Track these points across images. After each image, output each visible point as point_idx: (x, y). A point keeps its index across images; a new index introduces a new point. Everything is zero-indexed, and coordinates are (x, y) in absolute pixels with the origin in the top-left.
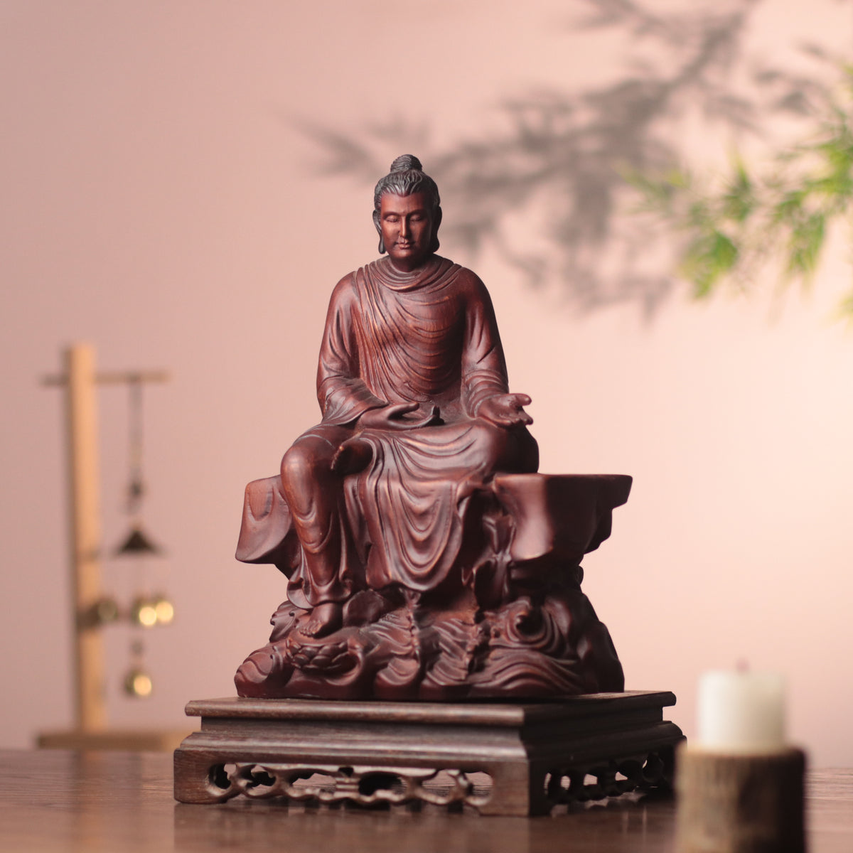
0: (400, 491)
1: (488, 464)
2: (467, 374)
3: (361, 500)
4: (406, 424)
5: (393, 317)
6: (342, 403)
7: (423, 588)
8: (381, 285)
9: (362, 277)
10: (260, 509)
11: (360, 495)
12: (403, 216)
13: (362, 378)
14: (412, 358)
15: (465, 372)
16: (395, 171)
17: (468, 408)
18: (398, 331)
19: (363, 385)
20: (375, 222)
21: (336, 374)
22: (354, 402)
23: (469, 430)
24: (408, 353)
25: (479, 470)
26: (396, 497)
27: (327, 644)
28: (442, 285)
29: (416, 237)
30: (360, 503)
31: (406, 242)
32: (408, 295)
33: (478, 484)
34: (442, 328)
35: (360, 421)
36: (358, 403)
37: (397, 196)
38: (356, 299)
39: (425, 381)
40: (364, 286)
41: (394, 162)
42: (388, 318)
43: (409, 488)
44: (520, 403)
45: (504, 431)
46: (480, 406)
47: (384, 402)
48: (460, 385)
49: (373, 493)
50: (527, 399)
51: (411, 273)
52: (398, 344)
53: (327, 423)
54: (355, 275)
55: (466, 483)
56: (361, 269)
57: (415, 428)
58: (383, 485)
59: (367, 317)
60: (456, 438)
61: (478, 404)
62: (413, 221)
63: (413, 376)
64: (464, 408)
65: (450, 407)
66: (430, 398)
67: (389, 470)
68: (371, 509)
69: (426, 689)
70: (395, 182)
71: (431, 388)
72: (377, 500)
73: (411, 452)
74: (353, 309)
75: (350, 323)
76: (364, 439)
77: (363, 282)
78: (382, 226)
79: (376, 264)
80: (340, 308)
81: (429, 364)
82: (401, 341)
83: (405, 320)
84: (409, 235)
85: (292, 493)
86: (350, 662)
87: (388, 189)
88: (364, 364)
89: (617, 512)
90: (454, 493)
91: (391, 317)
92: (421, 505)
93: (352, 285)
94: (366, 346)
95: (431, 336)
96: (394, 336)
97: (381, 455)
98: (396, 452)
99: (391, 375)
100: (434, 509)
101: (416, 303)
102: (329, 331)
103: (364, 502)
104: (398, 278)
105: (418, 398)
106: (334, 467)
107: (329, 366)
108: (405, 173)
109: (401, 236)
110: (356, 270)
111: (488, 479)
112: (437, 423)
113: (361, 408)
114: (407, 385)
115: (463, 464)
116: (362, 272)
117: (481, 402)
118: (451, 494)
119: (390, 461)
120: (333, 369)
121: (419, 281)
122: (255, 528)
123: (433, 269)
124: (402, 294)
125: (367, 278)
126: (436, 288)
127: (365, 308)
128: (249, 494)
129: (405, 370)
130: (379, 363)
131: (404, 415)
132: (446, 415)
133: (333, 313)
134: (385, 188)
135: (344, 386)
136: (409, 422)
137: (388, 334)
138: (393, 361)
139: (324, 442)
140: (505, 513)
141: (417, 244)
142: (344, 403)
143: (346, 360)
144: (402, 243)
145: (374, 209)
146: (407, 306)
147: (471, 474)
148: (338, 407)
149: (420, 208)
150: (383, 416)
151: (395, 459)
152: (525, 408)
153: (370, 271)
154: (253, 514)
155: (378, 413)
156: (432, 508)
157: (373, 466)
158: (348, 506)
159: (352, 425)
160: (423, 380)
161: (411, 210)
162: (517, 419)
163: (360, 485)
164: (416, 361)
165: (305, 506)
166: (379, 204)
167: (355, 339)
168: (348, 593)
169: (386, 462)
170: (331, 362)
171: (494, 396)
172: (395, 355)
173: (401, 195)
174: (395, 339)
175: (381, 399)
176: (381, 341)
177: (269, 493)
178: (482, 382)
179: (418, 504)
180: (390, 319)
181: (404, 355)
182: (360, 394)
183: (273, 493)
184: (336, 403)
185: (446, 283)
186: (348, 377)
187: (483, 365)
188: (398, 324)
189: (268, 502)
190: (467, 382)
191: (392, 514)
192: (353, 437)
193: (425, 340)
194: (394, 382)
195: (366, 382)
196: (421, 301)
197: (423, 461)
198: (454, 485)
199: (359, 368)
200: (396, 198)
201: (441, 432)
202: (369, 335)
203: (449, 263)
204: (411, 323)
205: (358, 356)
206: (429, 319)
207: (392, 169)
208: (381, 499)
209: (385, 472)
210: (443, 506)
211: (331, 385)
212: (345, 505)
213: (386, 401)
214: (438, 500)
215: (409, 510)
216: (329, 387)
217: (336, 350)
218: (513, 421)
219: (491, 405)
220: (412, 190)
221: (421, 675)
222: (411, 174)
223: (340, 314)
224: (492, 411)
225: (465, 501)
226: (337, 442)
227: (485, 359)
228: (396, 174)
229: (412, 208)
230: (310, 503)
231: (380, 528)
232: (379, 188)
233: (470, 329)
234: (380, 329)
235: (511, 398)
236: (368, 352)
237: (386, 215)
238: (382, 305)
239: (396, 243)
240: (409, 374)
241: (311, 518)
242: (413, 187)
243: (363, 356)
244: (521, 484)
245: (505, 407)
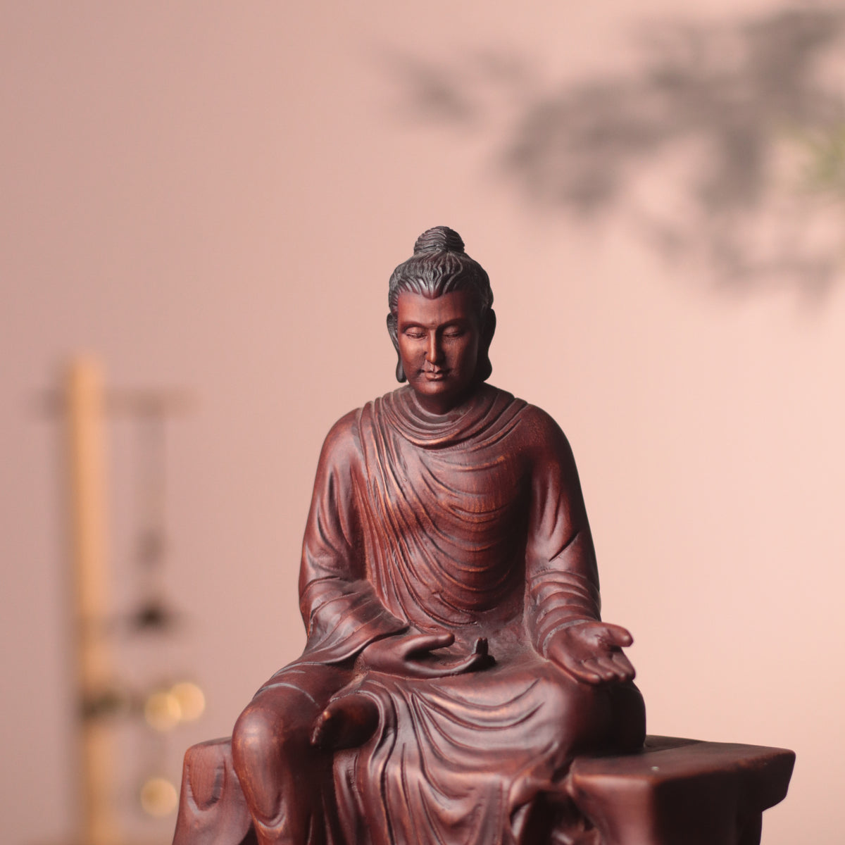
0: (420, 785)
1: (562, 746)
3: (360, 792)
4: (433, 668)
5: (416, 489)
6: (334, 624)
8: (398, 436)
9: (369, 420)
10: (206, 793)
11: (359, 784)
12: (432, 328)
13: (369, 580)
14: (445, 554)
15: (531, 574)
16: (421, 254)
17: (535, 636)
18: (423, 511)
19: (370, 593)
20: (390, 331)
21: (327, 574)
22: (354, 625)
23: (533, 686)
24: (440, 546)
25: (547, 755)
26: (414, 793)
28: (494, 438)
29: (453, 363)
30: (359, 797)
31: (437, 369)
32: (441, 453)
33: (544, 782)
34: (494, 507)
35: (361, 657)
36: (360, 626)
37: (421, 295)
38: (360, 456)
39: (466, 590)
40: (372, 436)
41: (419, 239)
42: (408, 489)
43: (434, 779)
44: (615, 644)
46: (551, 642)
47: (402, 623)
48: (523, 594)
49: (379, 784)
50: (626, 638)
51: (446, 415)
52: (424, 531)
53: (309, 660)
54: (359, 414)
55: (525, 782)
56: (368, 405)
57: (448, 675)
58: (394, 771)
59: (375, 486)
60: (512, 697)
61: (550, 636)
62: (448, 336)
63: (446, 582)
65: (506, 633)
66: (474, 618)
67: (404, 746)
68: (375, 810)
70: (419, 274)
71: (475, 602)
72: (384, 795)
73: (439, 717)
74: (354, 471)
75: (350, 493)
76: (365, 693)
77: (370, 429)
79: (392, 398)
80: (335, 469)
81: (473, 564)
82: (429, 526)
83: (435, 494)
84: (441, 359)
85: (248, 783)
87: (407, 284)
88: (372, 558)
90: (505, 796)
91: (413, 488)
92: (453, 809)
93: (353, 432)
94: (374, 531)
95: (476, 521)
96: (417, 518)
97: (393, 722)
98: (416, 717)
99: (413, 581)
100: (472, 819)
101: (453, 467)
102: (318, 505)
103: (365, 796)
104: (425, 423)
105: (455, 618)
106: (317, 738)
107: (316, 560)
108: (435, 259)
109: (429, 361)
110: (362, 405)
111: (560, 774)
112: (484, 665)
113: (364, 637)
114: (438, 596)
116: (370, 412)
117: (553, 632)
118: (501, 797)
120: (324, 566)
121: (457, 430)
122: (197, 821)
123: (480, 411)
124: (430, 452)
125: (377, 422)
126: (484, 443)
127: (372, 472)
128: (189, 766)
129: (435, 573)
130: (394, 559)
131: (431, 651)
132: (499, 645)
133: (324, 476)
134: (404, 283)
135: (339, 595)
136: (439, 664)
137: (408, 516)
138: (415, 557)
139: (303, 695)
140: (589, 827)
141: (453, 373)
142: (339, 623)
143: (344, 552)
144: (430, 372)
145: (388, 311)
146: (438, 471)
147: (533, 765)
148: (329, 631)
149: (459, 316)
150: (396, 654)
151: (414, 728)
153: (382, 411)
154: (195, 798)
156: (470, 817)
157: (379, 740)
158: (339, 801)
159: (350, 664)
160: (462, 589)
161: (443, 321)
162: (609, 674)
163: (359, 767)
164: (453, 559)
165: (269, 806)
166: (395, 307)
167: (359, 519)
169: (400, 732)
170: (320, 554)
172: (418, 547)
173: (428, 296)
174: (420, 524)
175: (397, 617)
176: (397, 527)
177: (218, 768)
178: (556, 594)
179: (450, 808)
180: (411, 492)
181: (433, 548)
182: (365, 610)
183: (225, 768)
184: (327, 624)
185: (500, 433)
186: (346, 580)
187: (560, 564)
188: (424, 501)
189: (217, 783)
190: (534, 590)
191: (407, 821)
193: (467, 526)
194: (417, 590)
195: (375, 586)
196: (461, 464)
197: (458, 734)
198: (506, 783)
199: (365, 564)
200: (421, 300)
201: (488, 684)
202: (379, 516)
203: (507, 397)
204: (443, 498)
205: (362, 546)
206: (472, 493)
207: (417, 249)
208: (391, 794)
209: (398, 748)
210: (487, 816)
211: (321, 593)
212: (335, 799)
213: (405, 621)
214: (480, 805)
215: (434, 816)
216: (316, 596)
217: (328, 536)
218: (603, 676)
219: (568, 640)
220: (446, 288)
222: (445, 261)
223: (335, 478)
224: (570, 654)
225: (524, 811)
226: (323, 695)
227: (563, 554)
228: (421, 260)
229: (446, 317)
230: (278, 800)
231: (388, 839)
232: (395, 281)
233: (538, 506)
234: (396, 507)
235: (600, 631)
236: (377, 541)
237: (406, 327)
238: (398, 468)
239: (420, 371)
240: (441, 581)
241: (279, 825)
242: (448, 284)
243: (370, 544)
244: (613, 792)
245: (591, 646)
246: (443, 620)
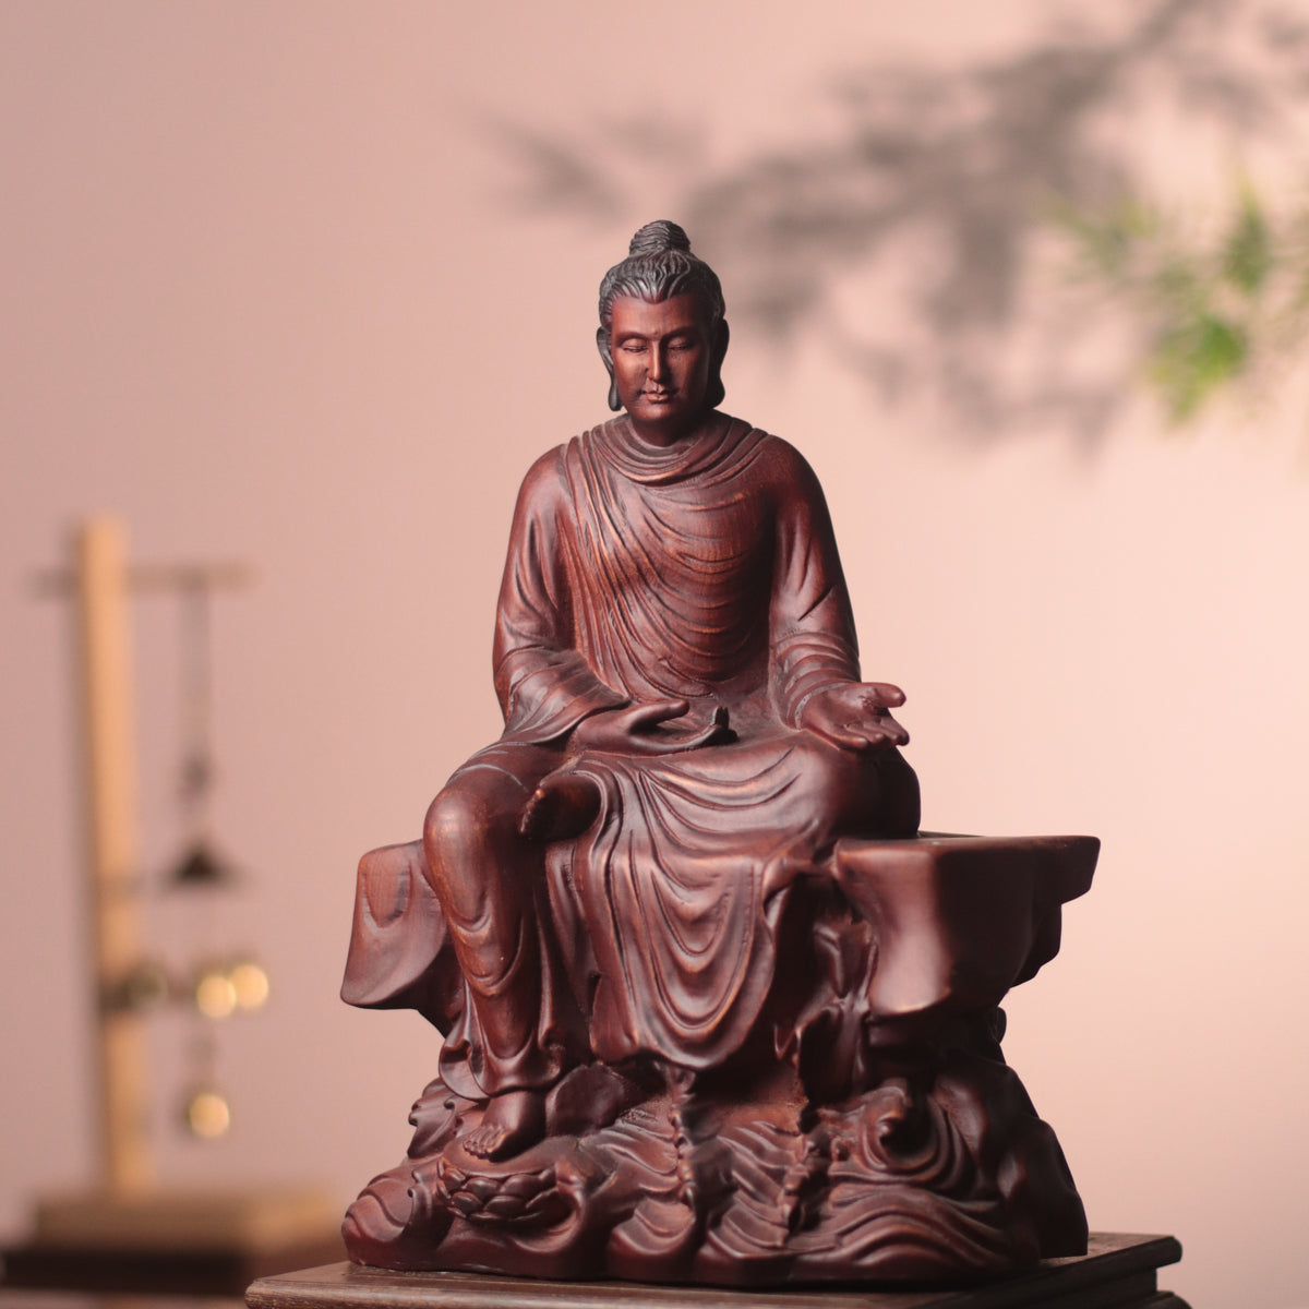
0: (653, 876)
1: (823, 823)
2: (780, 642)
3: (579, 891)
4: (663, 742)
5: (638, 534)
6: (540, 699)
7: (699, 1062)
8: (613, 473)
9: (577, 455)
10: (387, 906)
11: (577, 881)
12: (655, 339)
13: (579, 650)
14: (674, 612)
15: (776, 637)
16: (638, 253)
17: (783, 707)
18: (646, 560)
19: (581, 664)
20: (600, 350)
21: (529, 643)
22: (564, 699)
23: (785, 756)
24: (667, 603)
25: (805, 834)
26: (646, 887)
27: (515, 1174)
28: (730, 472)
29: (680, 381)
30: (578, 897)
31: (661, 389)
32: (666, 491)
33: (803, 863)
34: (732, 554)
35: (575, 735)
36: (572, 699)
37: (642, 300)
38: (567, 498)
39: (699, 655)
40: (582, 475)
41: (636, 236)
42: (628, 535)
43: (670, 869)
44: (883, 702)
45: (852, 757)
46: (806, 708)
47: (621, 697)
48: (766, 661)
49: (602, 879)
50: (897, 695)
51: (671, 447)
52: (648, 585)
53: (513, 740)
54: (564, 452)
55: (781, 862)
56: (575, 441)
57: (682, 750)
58: (621, 862)
59: (587, 533)
60: (762, 770)
61: (803, 702)
62: (673, 348)
63: (675, 645)
64: (775, 707)
65: (747, 706)
66: (709, 689)
67: (631, 832)
68: (598, 910)
69: (707, 1262)
70: (638, 275)
71: (710, 669)
72: (608, 891)
73: (673, 797)
74: (561, 518)
75: (555, 545)
76: (582, 773)
77: (579, 465)
78: (614, 358)
79: (604, 430)
80: (537, 515)
81: (707, 624)
82: (653, 580)
83: (660, 539)
84: (666, 377)
85: (445, 880)
86: (560, 1207)
87: (624, 288)
88: (583, 623)
89: (1070, 911)
90: (757, 880)
91: (633, 533)
92: (694, 902)
93: (559, 471)
94: (586, 589)
95: (710, 571)
96: (639, 569)
97: (617, 805)
98: (645, 798)
99: (635, 645)
100: (718, 913)
101: (681, 506)
102: (516, 560)
103: (585, 894)
104: (645, 457)
105: (687, 689)
106: (526, 828)
107: (515, 627)
108: (657, 258)
109: (651, 379)
110: (567, 441)
111: (824, 853)
112: (724, 739)
113: (577, 711)
114: (665, 663)
115: (775, 824)
116: (578, 446)
117: (807, 697)
118: (752, 883)
119: (633, 817)
120: (524, 633)
121: (685, 463)
122: (377, 941)
123: (711, 442)
124: (653, 490)
125: (586, 457)
126: (719, 478)
127: (583, 516)
128: (366, 875)
129: (661, 636)
130: (610, 621)
131: (660, 725)
132: (740, 721)
133: (523, 525)
134: (620, 286)
135: (544, 666)
136: (670, 739)
137: (628, 567)
138: (637, 618)
139: (508, 777)
140: (857, 918)
141: (681, 394)
142: (545, 699)
143: (548, 615)
144: (652, 392)
145: (598, 324)
146: (664, 512)
147: (790, 844)
148: (534, 708)
149: (687, 324)
150: (619, 727)
151: (643, 812)
152: (892, 711)
153: (592, 445)
154: (373, 914)
155: (612, 720)
156: (715, 910)
157: (601, 826)
158: (553, 903)
159: (561, 744)
160: (694, 654)
161: (669, 330)
162: (878, 736)
163: (577, 861)
164: (683, 618)
165: (470, 906)
166: (609, 317)
167: (566, 576)
168: (555, 1071)
169: (627, 817)
170: (520, 619)
171: (834, 686)
172: (641, 605)
173: (650, 301)
174: (642, 576)
175: (617, 691)
176: (614, 580)
177: (402, 874)
178: (809, 657)
179: (690, 901)
180: (631, 538)
181: (659, 606)
182: (576, 682)
183: (411, 874)
184: (530, 699)
185: (738, 466)
186: (551, 649)
187: (811, 624)
188: (648, 548)
189: (401, 892)
190: (781, 656)
191: (638, 920)
192: (563, 768)
193: (699, 578)
194: (640, 656)
195: (586, 657)
196: (691, 504)
197: (697, 816)
198: (758, 866)
199: (573, 631)
200: (640, 306)
201: (731, 757)
202: (592, 569)
203: (743, 426)
204: (671, 545)
205: (570, 609)
206: (705, 537)
207: (632, 249)
208: (618, 890)
209: (624, 836)
210: (736, 908)
211: (522, 664)
212: (548, 901)
213: (626, 695)
214: (726, 895)
215: (671, 913)
216: (517, 667)
217: (529, 597)
218: (871, 740)
219: (827, 705)
220: (671, 290)
221: (698, 1236)
222: (669, 259)
223: (536, 527)
224: (829, 718)
225: (780, 897)
226: (532, 778)
228: (639, 258)
229: (671, 325)
230: (482, 899)
231: (615, 945)
232: (608, 285)
233: (784, 555)
234: (613, 556)
235: (865, 692)
236: (589, 601)
237: (622, 339)
238: (615, 510)
239: (641, 392)
240: (669, 645)
241: (483, 929)
242: (673, 285)
243: (580, 606)
244: (888, 867)
245: (854, 709)
246: (672, 693)
